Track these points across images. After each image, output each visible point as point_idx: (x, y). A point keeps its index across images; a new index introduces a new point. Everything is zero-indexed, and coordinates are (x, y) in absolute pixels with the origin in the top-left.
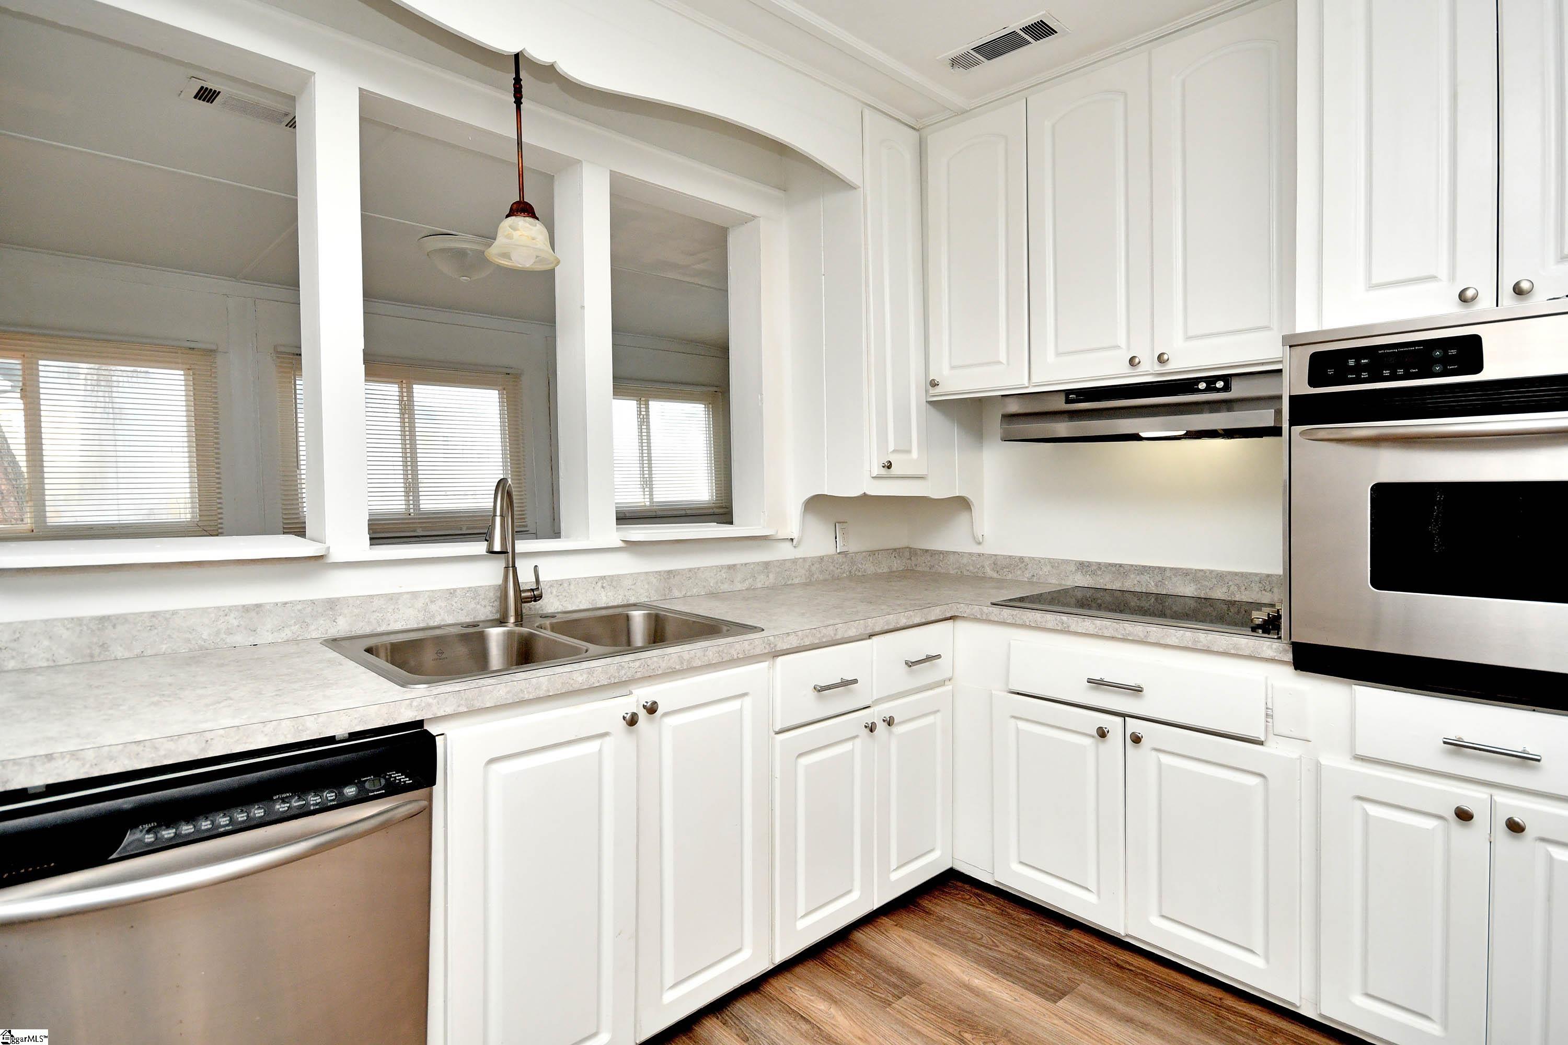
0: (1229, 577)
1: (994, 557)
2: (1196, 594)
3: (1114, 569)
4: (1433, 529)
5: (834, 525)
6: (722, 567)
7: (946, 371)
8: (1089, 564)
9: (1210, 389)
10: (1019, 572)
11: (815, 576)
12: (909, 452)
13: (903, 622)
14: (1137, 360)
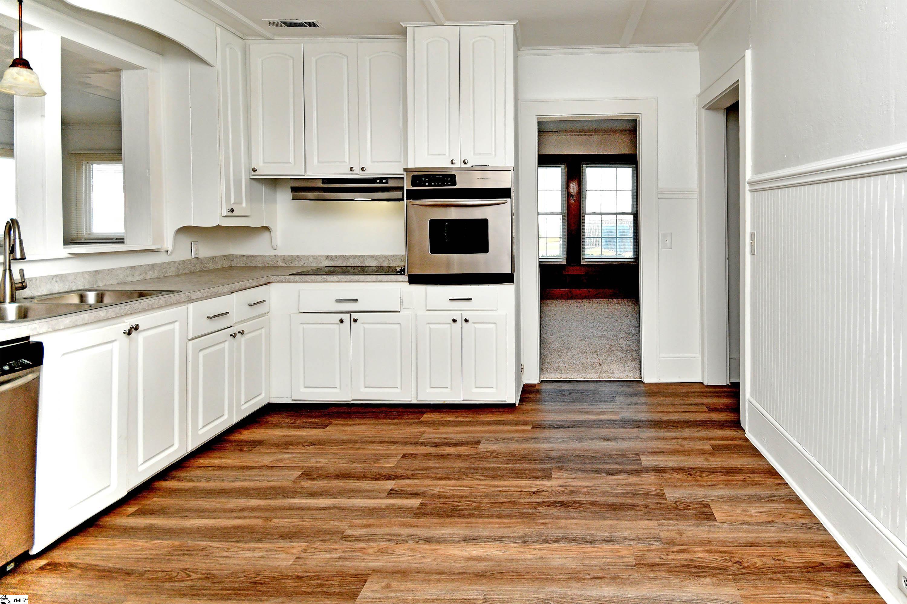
0: (389, 257)
1: (283, 256)
2: (377, 265)
3: (342, 257)
4: (445, 234)
5: (190, 243)
6: (128, 268)
7: (261, 164)
8: (332, 256)
9: (381, 182)
10: (297, 262)
11: (181, 271)
12: (242, 203)
13: (248, 285)
14: (353, 169)
